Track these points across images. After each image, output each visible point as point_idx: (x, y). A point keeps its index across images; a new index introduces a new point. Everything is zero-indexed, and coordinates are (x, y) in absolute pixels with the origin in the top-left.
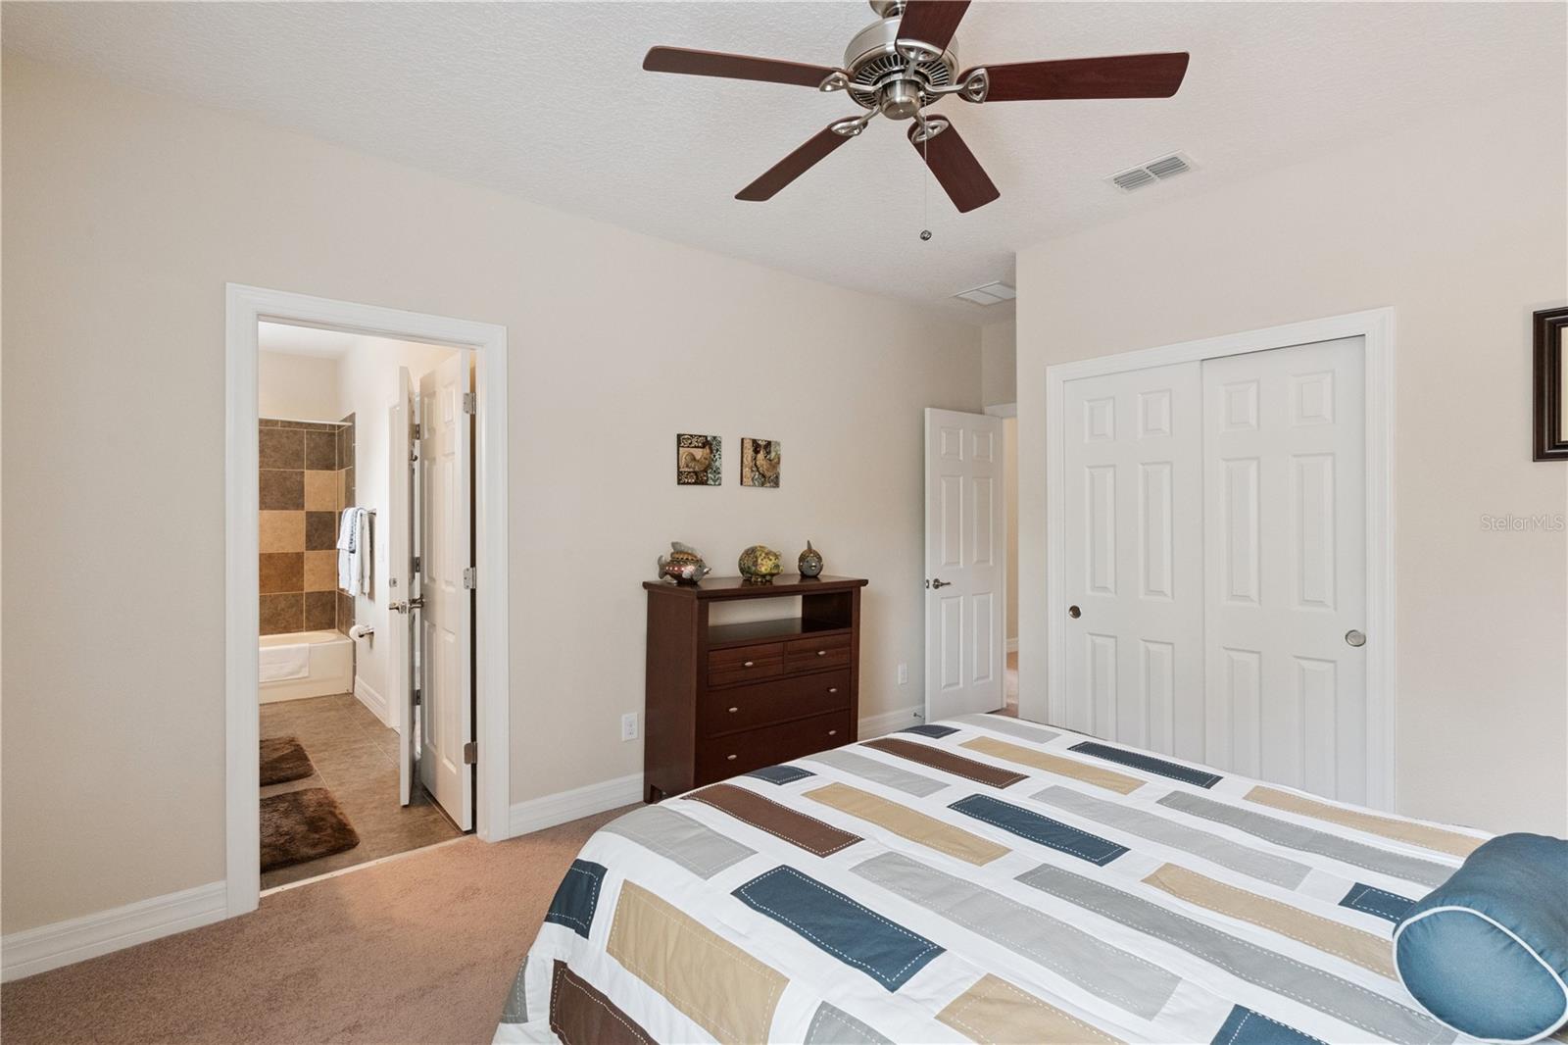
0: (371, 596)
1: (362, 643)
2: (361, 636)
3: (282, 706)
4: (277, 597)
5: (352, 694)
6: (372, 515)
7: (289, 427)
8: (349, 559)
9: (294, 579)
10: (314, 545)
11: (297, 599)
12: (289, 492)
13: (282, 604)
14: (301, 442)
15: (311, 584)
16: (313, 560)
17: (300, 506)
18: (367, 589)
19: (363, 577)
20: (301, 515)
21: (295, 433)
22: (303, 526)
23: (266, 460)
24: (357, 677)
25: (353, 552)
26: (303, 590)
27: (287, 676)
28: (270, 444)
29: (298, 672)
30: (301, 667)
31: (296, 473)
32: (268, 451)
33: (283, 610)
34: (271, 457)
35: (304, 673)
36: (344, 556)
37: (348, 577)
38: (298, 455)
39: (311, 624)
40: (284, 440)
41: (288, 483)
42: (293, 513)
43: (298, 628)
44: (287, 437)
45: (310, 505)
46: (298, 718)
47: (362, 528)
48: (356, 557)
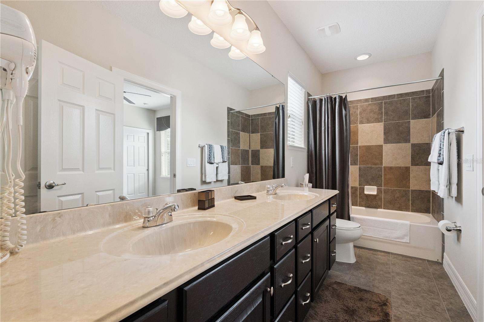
0: (459, 199)
1: (450, 237)
2: (449, 230)
3: (391, 258)
4: (395, 190)
5: (442, 264)
6: (460, 132)
7: (401, 97)
8: (438, 170)
9: (404, 182)
10: (416, 163)
11: (406, 193)
12: (401, 133)
13: (398, 195)
14: (408, 104)
15: (414, 185)
16: (415, 171)
17: (407, 140)
18: (454, 193)
19: (450, 183)
20: (408, 145)
21: (404, 100)
22: (410, 152)
23: (389, 117)
24: (445, 254)
25: (441, 163)
26: (410, 188)
27: (395, 239)
28: (391, 108)
29: (402, 238)
30: (405, 235)
31: (405, 123)
32: (390, 113)
33: (398, 198)
34: (391, 115)
35: (406, 240)
36: (434, 167)
37: (437, 182)
38: (407, 112)
39: (415, 208)
40: (399, 105)
41: (401, 128)
42: (403, 145)
43: (407, 210)
44: (400, 104)
45: (414, 140)
46: (398, 274)
47: (450, 144)
48: (444, 169)
